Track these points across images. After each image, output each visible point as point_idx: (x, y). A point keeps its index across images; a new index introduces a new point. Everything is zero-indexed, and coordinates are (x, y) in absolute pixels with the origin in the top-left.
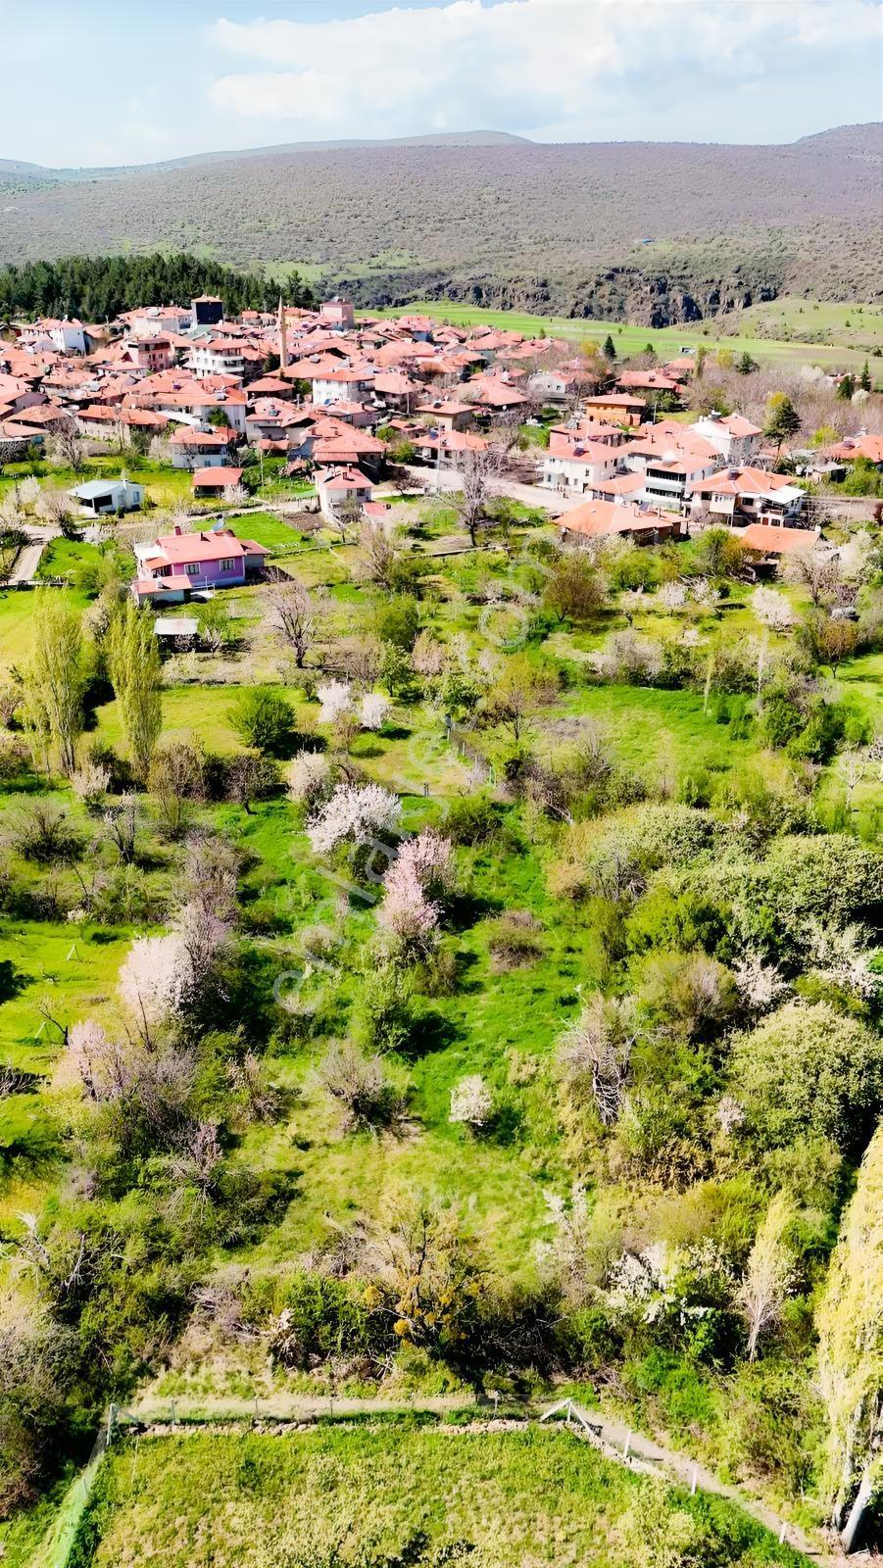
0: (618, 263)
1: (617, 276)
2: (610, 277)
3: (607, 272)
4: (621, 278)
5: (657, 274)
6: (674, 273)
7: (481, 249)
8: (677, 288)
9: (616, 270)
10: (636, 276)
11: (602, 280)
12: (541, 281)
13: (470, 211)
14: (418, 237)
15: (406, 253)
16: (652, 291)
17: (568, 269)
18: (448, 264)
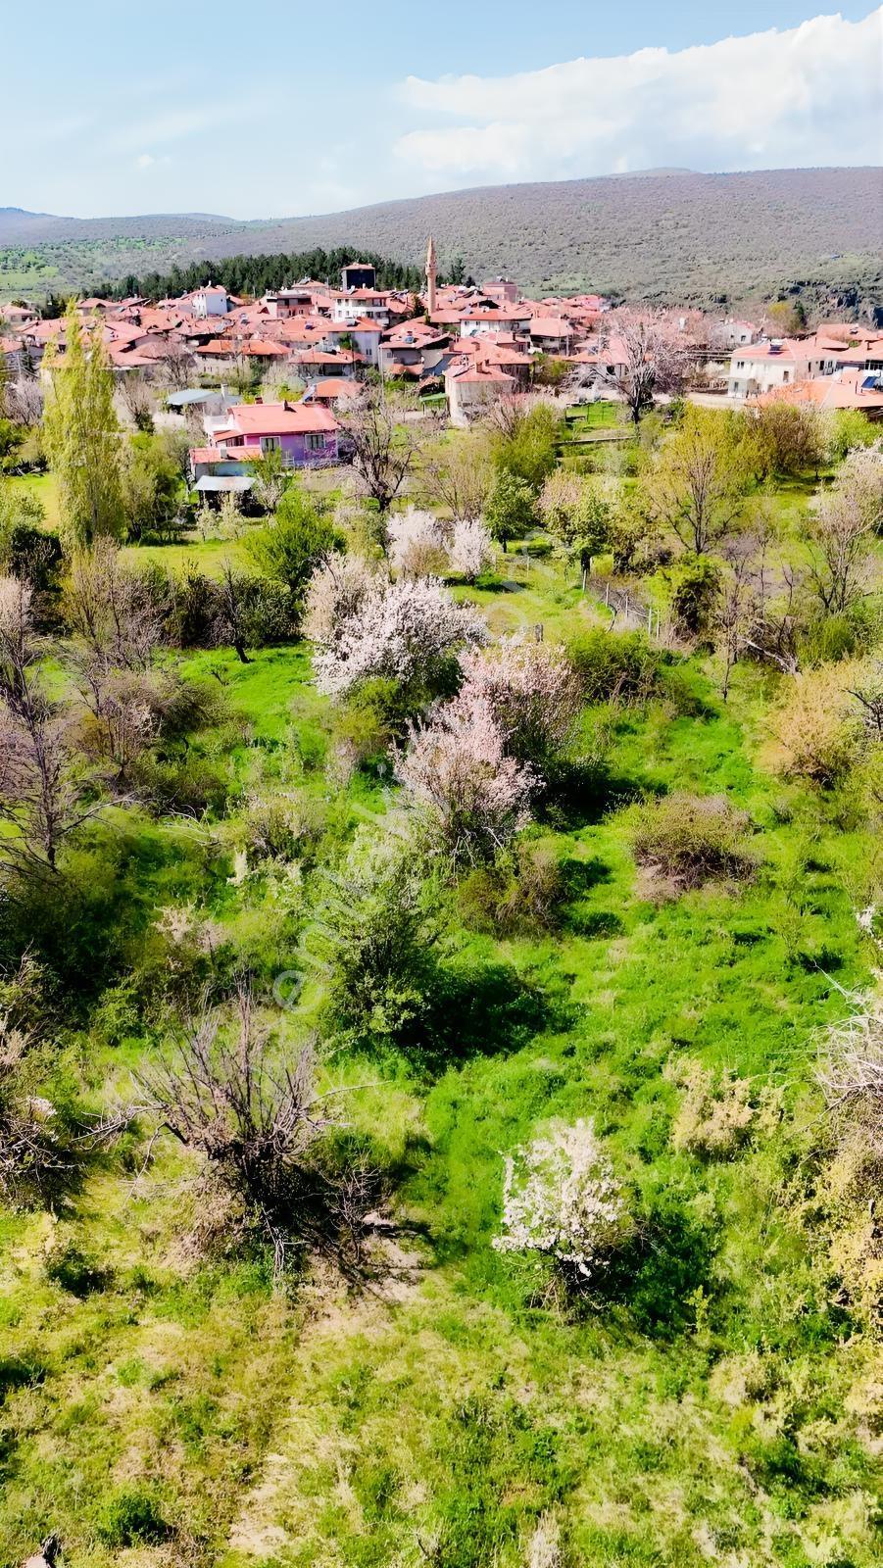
0: (804, 277)
1: (802, 288)
2: (795, 291)
3: (791, 286)
4: (807, 291)
5: (846, 286)
6: (865, 285)
7: (657, 270)
8: (867, 300)
9: (802, 284)
10: (823, 288)
11: (786, 293)
12: (719, 296)
13: (647, 237)
14: (594, 260)
15: (579, 276)
16: (840, 303)
17: (749, 284)
18: (623, 285)
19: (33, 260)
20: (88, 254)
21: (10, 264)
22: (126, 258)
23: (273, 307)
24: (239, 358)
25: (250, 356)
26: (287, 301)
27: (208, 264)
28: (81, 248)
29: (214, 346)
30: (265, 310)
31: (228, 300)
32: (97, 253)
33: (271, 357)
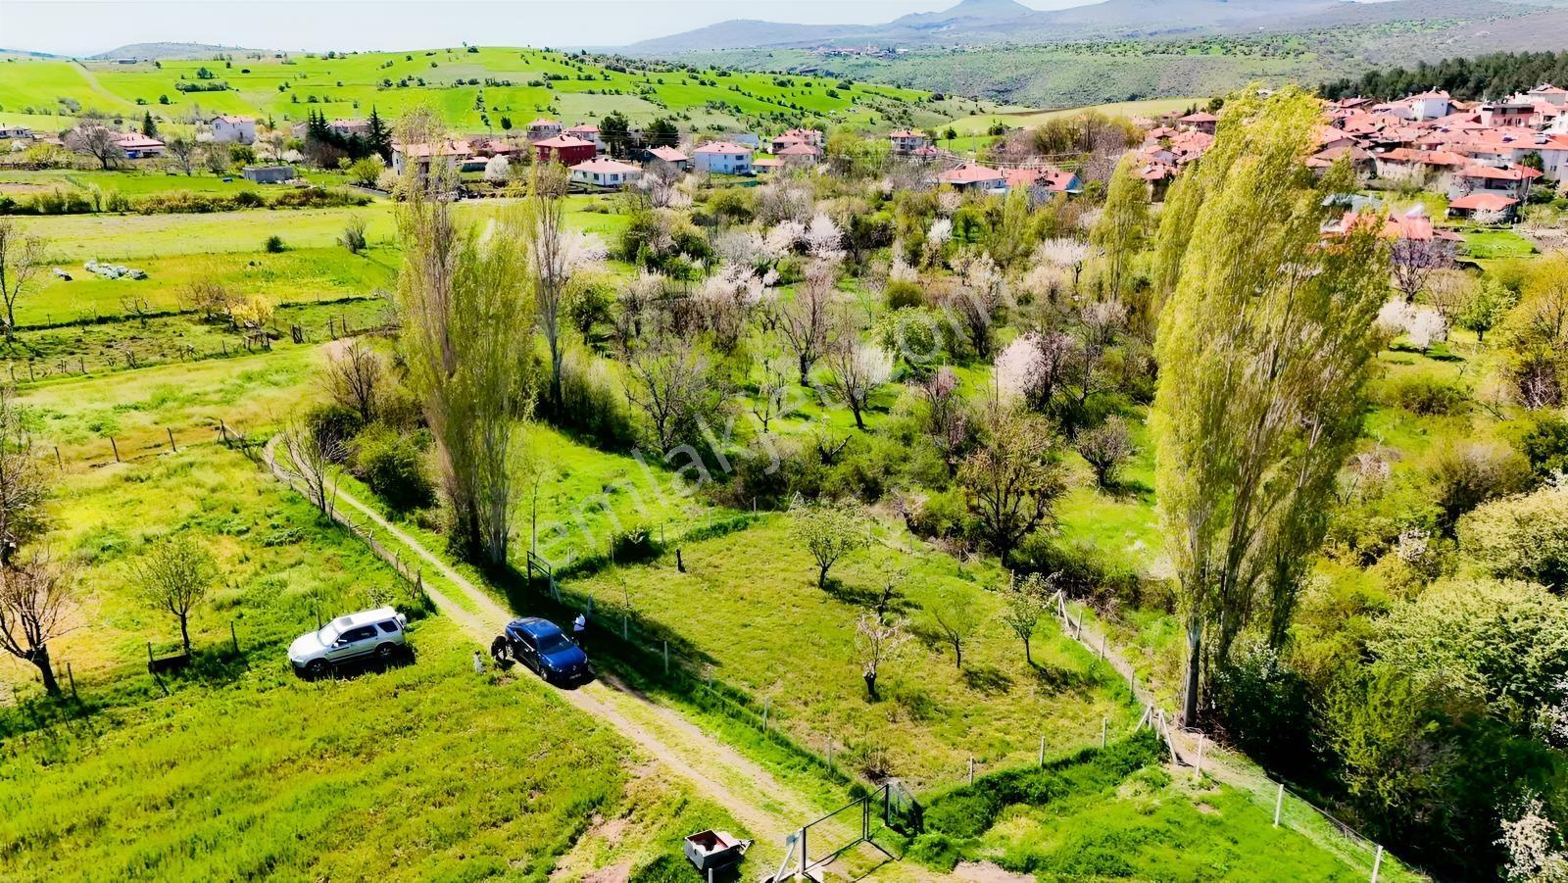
19: (1296, 46)
20: (1356, 38)
21: (1271, 51)
22: (1395, 43)
23: (1487, 117)
24: (1417, 166)
25: (1427, 165)
26: (1504, 111)
27: (1461, 62)
28: (1351, 32)
29: (1397, 153)
30: (1477, 120)
31: (1450, 105)
32: (1365, 36)
33: (1449, 167)
